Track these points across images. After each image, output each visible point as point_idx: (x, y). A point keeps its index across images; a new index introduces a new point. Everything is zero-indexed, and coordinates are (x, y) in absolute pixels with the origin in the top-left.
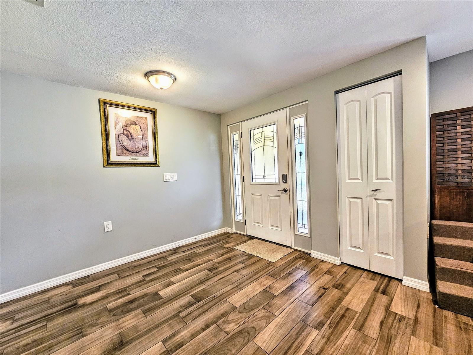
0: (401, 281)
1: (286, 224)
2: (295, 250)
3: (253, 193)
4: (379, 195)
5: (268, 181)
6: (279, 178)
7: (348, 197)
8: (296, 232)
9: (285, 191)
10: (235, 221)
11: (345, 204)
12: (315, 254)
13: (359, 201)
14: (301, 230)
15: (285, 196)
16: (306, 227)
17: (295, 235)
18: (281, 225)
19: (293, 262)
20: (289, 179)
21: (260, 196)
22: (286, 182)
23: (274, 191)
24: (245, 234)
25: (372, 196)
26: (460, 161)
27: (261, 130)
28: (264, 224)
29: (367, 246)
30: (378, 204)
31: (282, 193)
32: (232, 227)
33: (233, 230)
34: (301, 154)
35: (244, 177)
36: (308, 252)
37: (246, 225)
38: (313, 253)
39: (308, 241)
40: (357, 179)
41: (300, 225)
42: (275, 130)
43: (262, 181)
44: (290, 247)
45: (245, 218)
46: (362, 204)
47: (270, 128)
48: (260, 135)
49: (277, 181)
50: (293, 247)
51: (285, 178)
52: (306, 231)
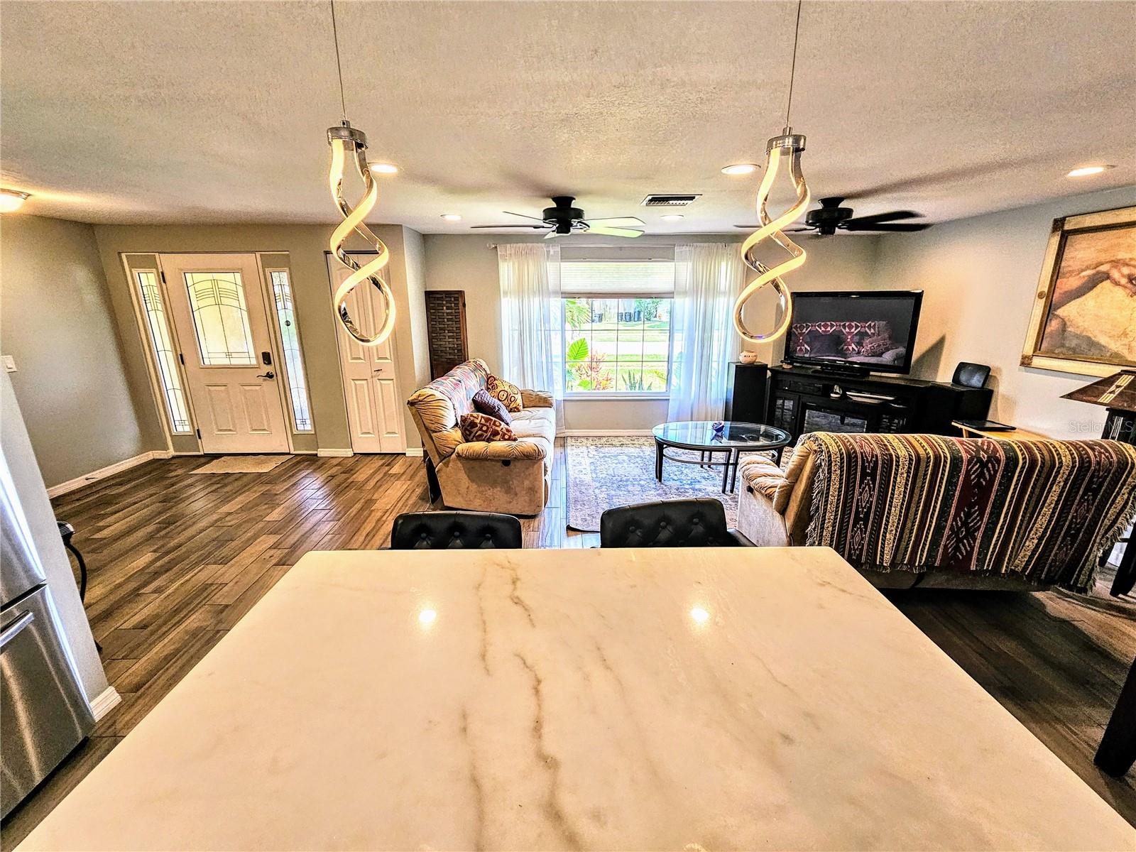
0: (405, 454)
1: (277, 423)
2: (296, 455)
3: (208, 383)
4: (382, 375)
5: (235, 362)
6: (257, 357)
7: (353, 380)
8: (293, 430)
9: (270, 376)
10: (171, 435)
11: (350, 386)
12: (322, 453)
13: (364, 382)
14: (301, 427)
15: (270, 384)
16: (308, 422)
17: (293, 435)
18: (269, 427)
19: (292, 468)
20: (274, 358)
21: (224, 387)
22: (269, 363)
23: (251, 377)
24: (202, 453)
25: (375, 377)
26: (447, 339)
27: (209, 276)
28: (238, 430)
29: (376, 429)
30: (381, 384)
31: (265, 380)
32: (166, 448)
33: (172, 452)
34: (288, 324)
35: (181, 355)
36: (315, 452)
37: (200, 438)
38: (320, 451)
39: (313, 439)
40: (360, 358)
41: (298, 422)
42: (239, 281)
43: (226, 362)
44: (289, 454)
45: (196, 426)
46: (368, 384)
47: (229, 277)
48: (209, 285)
49: (254, 362)
50: (292, 452)
51: (267, 358)
52: (309, 427)
